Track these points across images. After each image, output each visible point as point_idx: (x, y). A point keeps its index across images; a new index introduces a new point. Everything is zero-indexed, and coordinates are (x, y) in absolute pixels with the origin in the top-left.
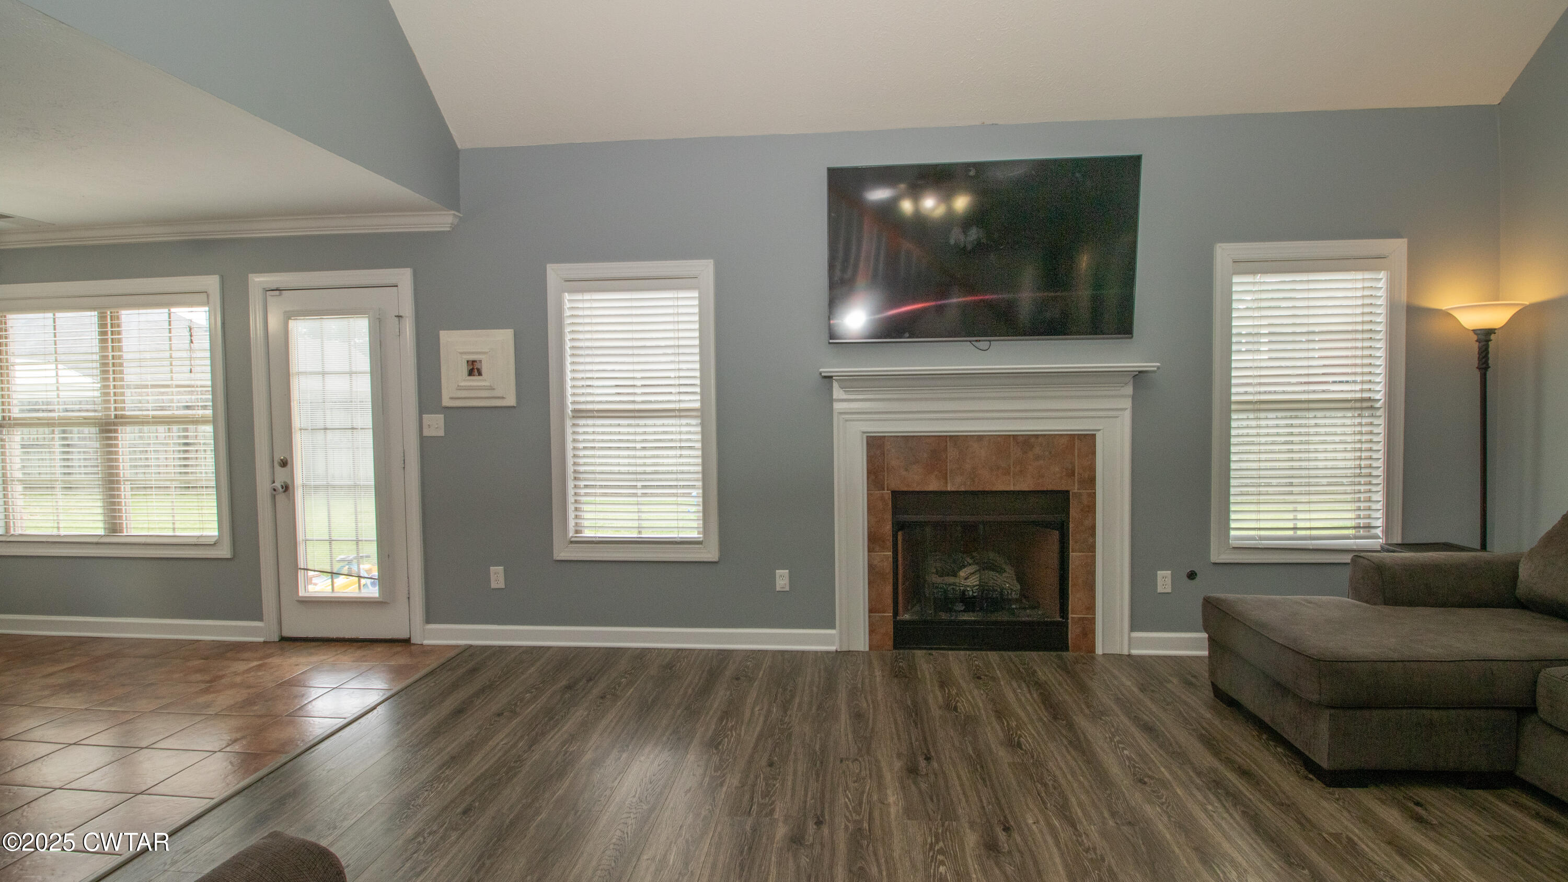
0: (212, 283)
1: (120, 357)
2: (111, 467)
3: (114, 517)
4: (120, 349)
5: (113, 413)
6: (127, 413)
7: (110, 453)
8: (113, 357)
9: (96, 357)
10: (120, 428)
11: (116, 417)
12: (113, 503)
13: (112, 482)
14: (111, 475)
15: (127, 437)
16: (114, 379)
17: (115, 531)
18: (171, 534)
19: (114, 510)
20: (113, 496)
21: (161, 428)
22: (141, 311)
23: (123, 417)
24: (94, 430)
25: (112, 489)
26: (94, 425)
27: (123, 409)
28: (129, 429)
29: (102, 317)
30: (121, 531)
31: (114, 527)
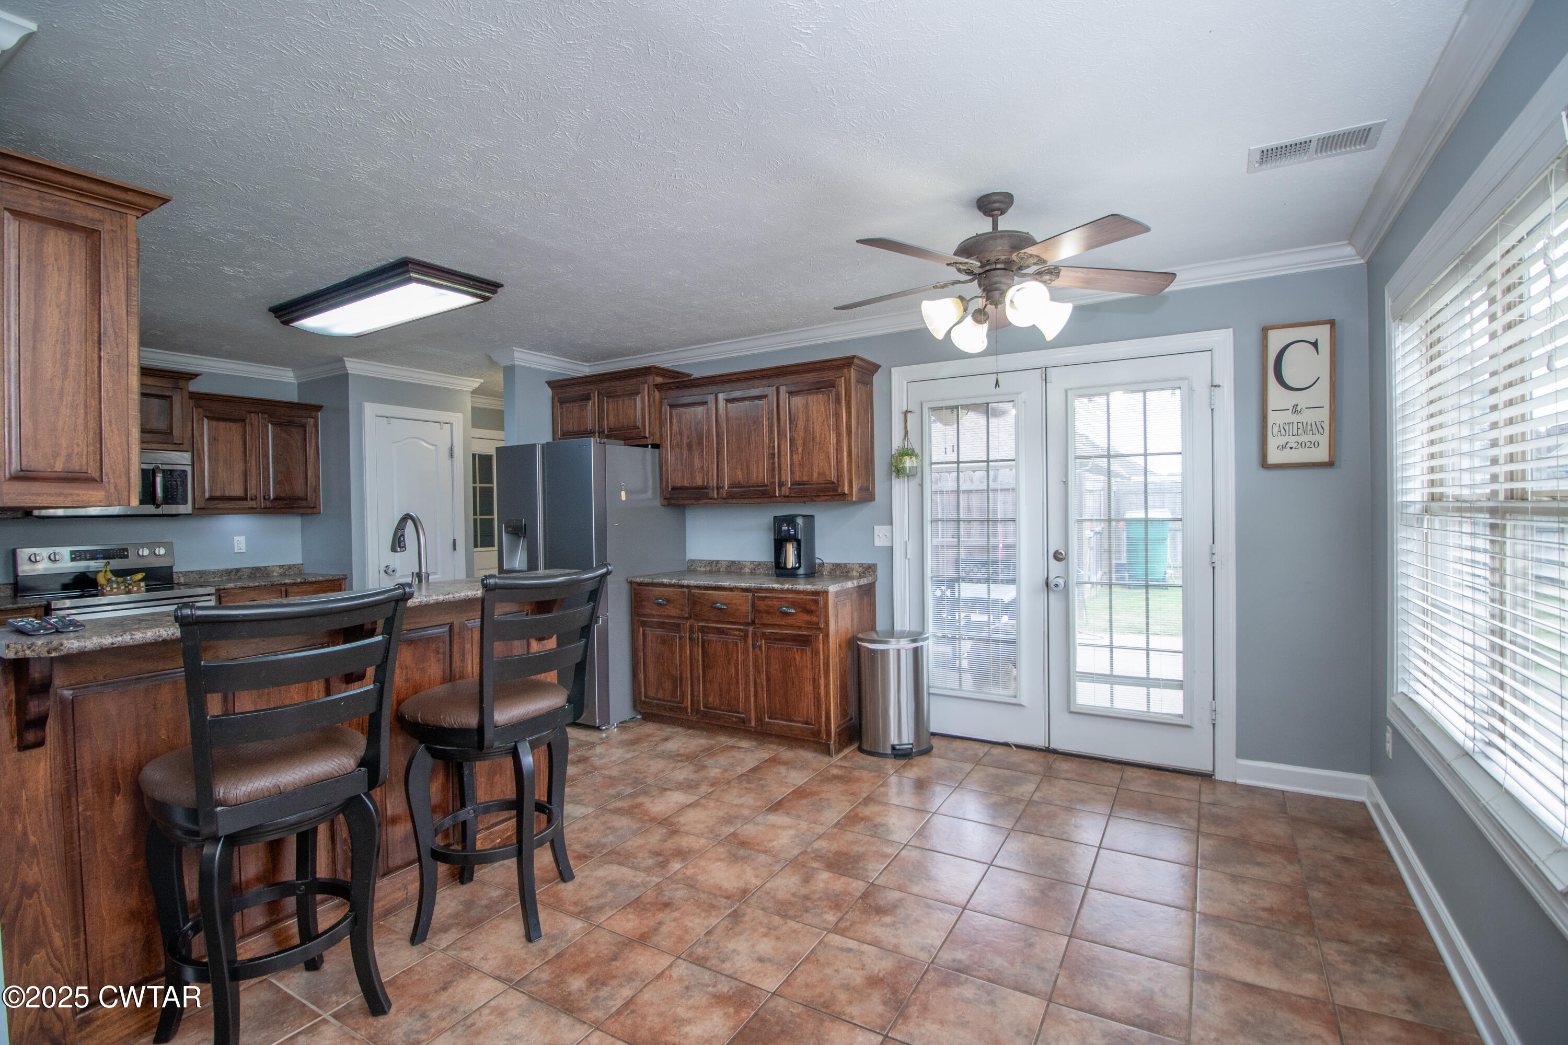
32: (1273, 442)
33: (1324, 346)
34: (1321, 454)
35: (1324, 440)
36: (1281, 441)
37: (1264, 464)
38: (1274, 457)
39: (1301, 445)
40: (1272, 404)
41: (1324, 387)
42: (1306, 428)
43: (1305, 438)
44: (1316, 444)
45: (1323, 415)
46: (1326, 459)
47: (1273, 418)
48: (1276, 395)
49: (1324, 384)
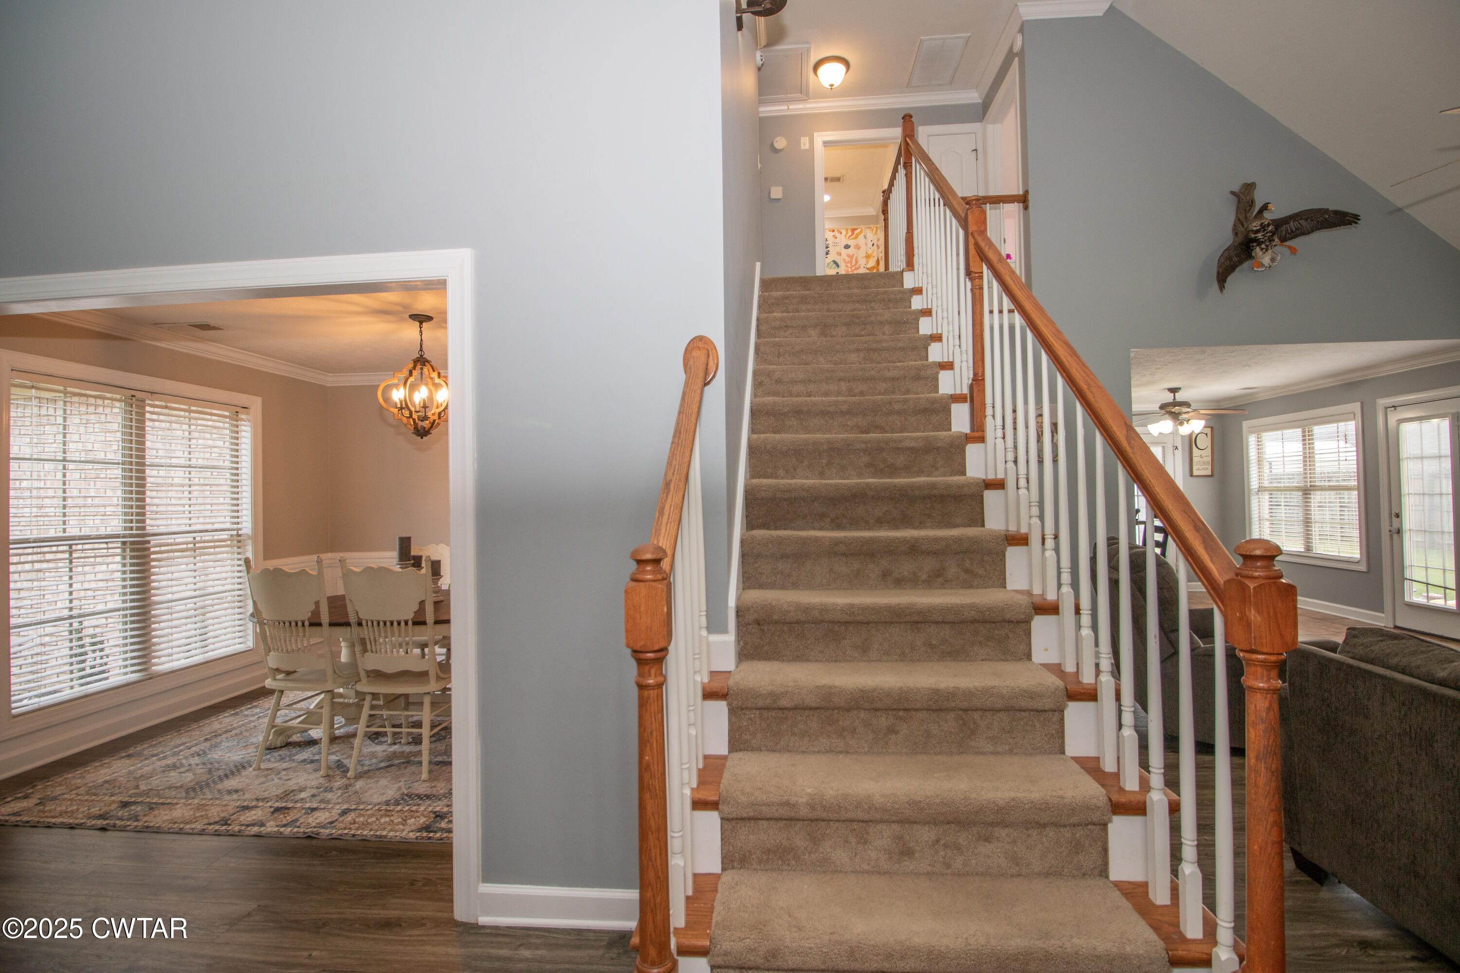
0: (1356, 407)
1: (1313, 453)
2: (1307, 514)
3: (1309, 542)
4: (1313, 448)
5: (1309, 484)
6: (1317, 484)
7: (1307, 506)
8: (1309, 453)
9: (1301, 453)
10: (1312, 492)
11: (1311, 486)
12: (1308, 534)
13: (1308, 522)
14: (1308, 518)
15: (1317, 497)
16: (1310, 465)
17: (1309, 550)
18: (1337, 554)
19: (1309, 538)
20: (1308, 530)
21: (1333, 492)
22: (1322, 426)
23: (1314, 486)
24: (1300, 493)
25: (1308, 526)
26: (1298, 490)
27: (1315, 482)
28: (1318, 493)
29: (1304, 432)
30: (1312, 550)
31: (1308, 548)
32: (1195, 468)
33: (1209, 435)
34: (1209, 473)
35: (1210, 467)
36: (1198, 467)
37: (1191, 475)
38: (1195, 473)
39: (1203, 469)
40: (1194, 454)
41: (1209, 449)
42: (1204, 463)
43: (1203, 467)
44: (1207, 469)
45: (1209, 459)
46: (1210, 474)
47: (1195, 459)
48: (1195, 451)
49: (1209, 448)
